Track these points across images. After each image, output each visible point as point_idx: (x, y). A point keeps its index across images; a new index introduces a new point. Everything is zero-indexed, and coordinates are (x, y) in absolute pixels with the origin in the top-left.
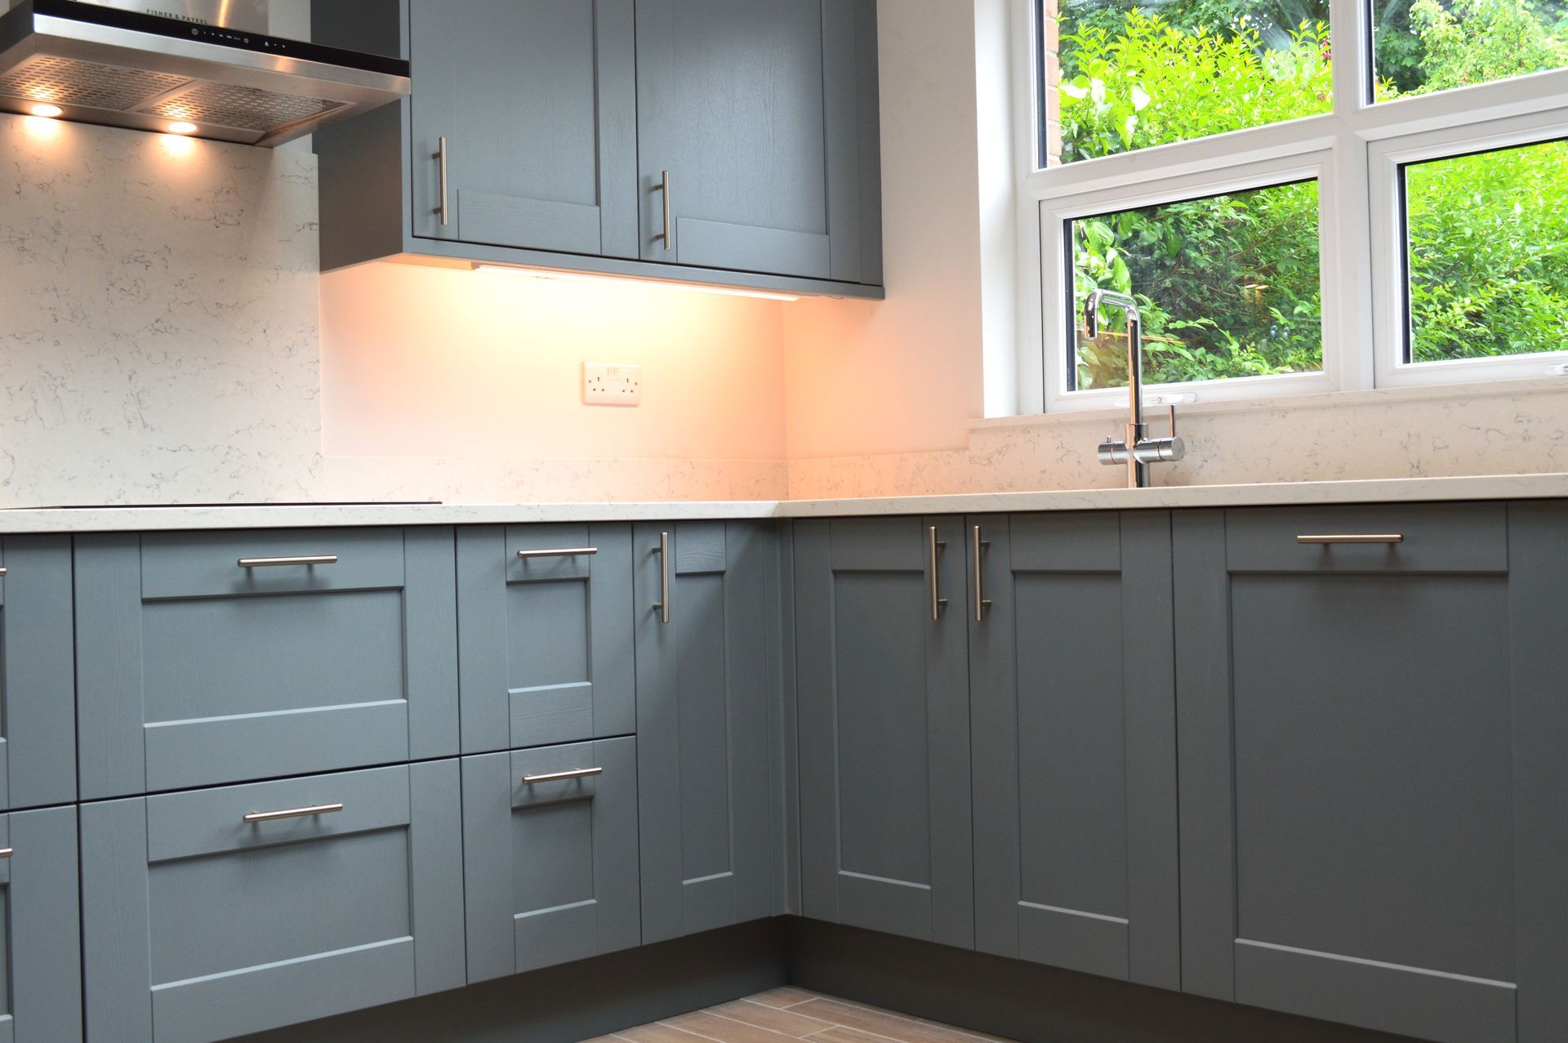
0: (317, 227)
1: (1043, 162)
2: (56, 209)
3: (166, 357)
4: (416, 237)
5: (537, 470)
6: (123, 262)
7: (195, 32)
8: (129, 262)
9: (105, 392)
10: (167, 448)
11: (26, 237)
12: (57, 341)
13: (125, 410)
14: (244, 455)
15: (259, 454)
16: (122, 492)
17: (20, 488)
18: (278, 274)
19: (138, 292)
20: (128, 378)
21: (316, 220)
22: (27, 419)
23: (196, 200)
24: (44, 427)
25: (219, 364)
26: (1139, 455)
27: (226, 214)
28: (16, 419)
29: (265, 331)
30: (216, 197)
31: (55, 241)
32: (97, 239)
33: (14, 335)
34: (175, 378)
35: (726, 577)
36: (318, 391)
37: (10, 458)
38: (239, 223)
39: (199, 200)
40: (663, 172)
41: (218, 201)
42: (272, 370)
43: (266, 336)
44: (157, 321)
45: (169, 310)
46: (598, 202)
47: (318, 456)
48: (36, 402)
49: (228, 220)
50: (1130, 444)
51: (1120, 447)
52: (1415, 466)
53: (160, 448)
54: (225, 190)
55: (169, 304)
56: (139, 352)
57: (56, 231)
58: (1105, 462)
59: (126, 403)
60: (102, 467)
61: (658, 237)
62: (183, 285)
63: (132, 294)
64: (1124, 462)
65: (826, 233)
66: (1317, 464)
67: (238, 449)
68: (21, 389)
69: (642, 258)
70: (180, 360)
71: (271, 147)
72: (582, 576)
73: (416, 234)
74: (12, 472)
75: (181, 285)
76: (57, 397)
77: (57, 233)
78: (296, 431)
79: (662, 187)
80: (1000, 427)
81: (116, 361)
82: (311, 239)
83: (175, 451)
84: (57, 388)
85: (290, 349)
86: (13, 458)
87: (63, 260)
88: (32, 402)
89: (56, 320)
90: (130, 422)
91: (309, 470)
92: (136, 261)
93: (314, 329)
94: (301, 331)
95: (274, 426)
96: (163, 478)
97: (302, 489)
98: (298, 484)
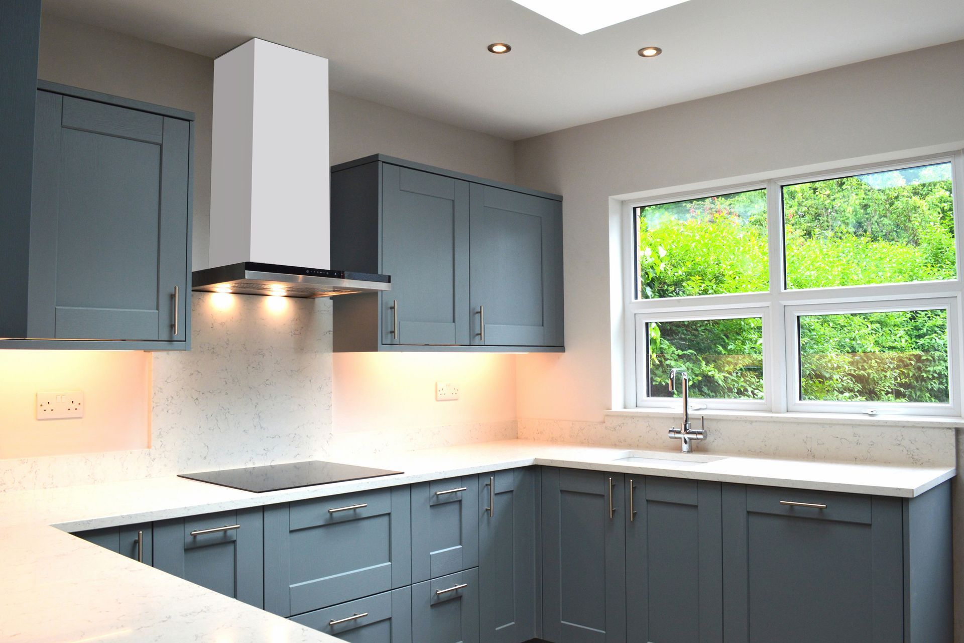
0: (332, 332)
1: (636, 297)
2: (227, 334)
3: (270, 396)
4: (384, 344)
5: (418, 433)
6: (254, 355)
7: (308, 271)
8: (256, 355)
9: (246, 414)
10: (270, 437)
12: (226, 393)
13: (253, 421)
14: (301, 437)
15: (307, 436)
16: (251, 458)
17: (210, 460)
18: (316, 355)
19: (260, 368)
20: (255, 407)
21: (332, 330)
22: (214, 429)
24: (221, 432)
25: (292, 397)
26: (687, 436)
27: (296, 330)
28: (209, 429)
29: (310, 381)
30: (292, 322)
31: (227, 348)
32: (243, 346)
33: (210, 392)
34: (274, 405)
35: (514, 493)
36: (331, 405)
37: (206, 447)
38: (301, 333)
39: (285, 324)
40: (481, 307)
41: (292, 324)
42: (313, 398)
43: (311, 383)
44: (267, 380)
45: (272, 375)
46: (454, 321)
47: (331, 435)
48: (218, 421)
49: (296, 332)
50: (683, 431)
51: (679, 432)
52: (810, 450)
53: (267, 437)
54: (295, 319)
55: (272, 372)
56: (259, 395)
57: (227, 343)
58: (671, 438)
59: (254, 418)
61: (477, 334)
63: (257, 369)
64: (680, 438)
65: (543, 325)
66: (766, 445)
67: (299, 435)
68: (212, 416)
69: (471, 344)
70: (276, 397)
71: (314, 299)
72: (459, 499)
74: (207, 453)
75: (277, 363)
76: (226, 418)
78: (322, 424)
79: (480, 312)
80: (619, 415)
81: (250, 400)
82: (330, 338)
83: (273, 438)
84: (226, 414)
85: (320, 388)
86: (208, 447)
87: (230, 356)
88: (216, 421)
89: (226, 383)
90: (255, 426)
91: (327, 441)
92: (259, 354)
93: (330, 378)
94: (325, 380)
95: (313, 423)
96: (268, 451)
97: (324, 450)
98: (322, 448)
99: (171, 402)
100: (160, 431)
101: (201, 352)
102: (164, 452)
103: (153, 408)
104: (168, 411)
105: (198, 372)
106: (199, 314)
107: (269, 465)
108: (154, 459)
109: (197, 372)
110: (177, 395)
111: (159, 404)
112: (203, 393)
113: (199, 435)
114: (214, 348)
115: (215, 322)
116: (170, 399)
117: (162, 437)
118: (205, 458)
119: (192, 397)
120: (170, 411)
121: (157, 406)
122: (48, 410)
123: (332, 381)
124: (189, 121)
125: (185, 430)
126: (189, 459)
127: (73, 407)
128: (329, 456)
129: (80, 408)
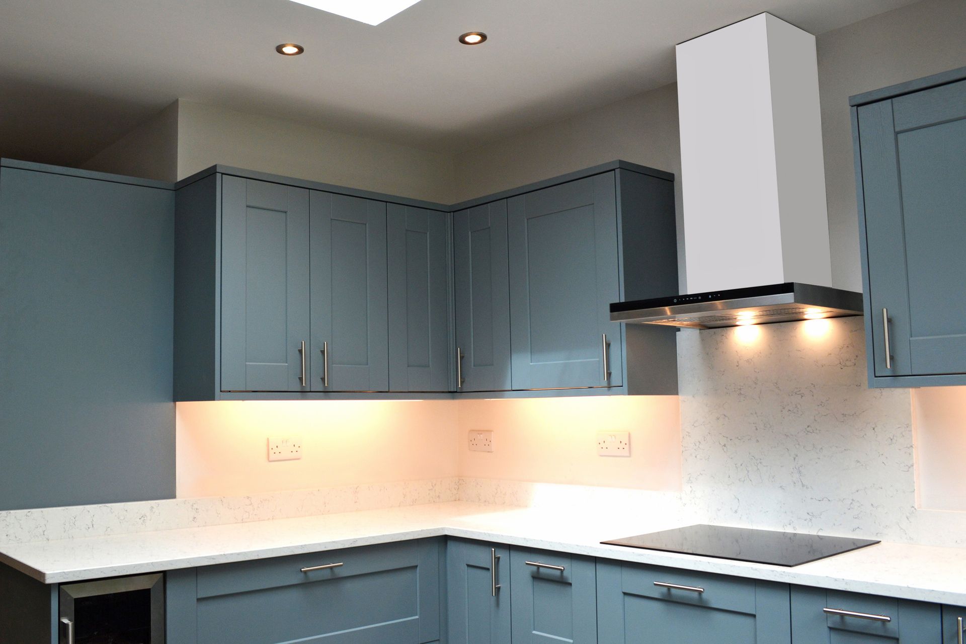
2: (755, 372)
3: (814, 447)
4: (877, 377)
6: (789, 396)
8: (792, 395)
9: (782, 467)
10: (815, 499)
11: (742, 387)
12: (757, 440)
13: (792, 476)
14: (862, 505)
15: (872, 505)
17: (742, 515)
18: (882, 393)
19: (798, 411)
20: (793, 459)
22: (745, 480)
24: (752, 484)
25: (845, 450)
27: (847, 360)
28: (739, 480)
29: (874, 429)
30: (840, 351)
31: (755, 388)
32: (775, 385)
33: (738, 438)
34: (819, 459)
36: (912, 466)
38: (855, 364)
39: (830, 354)
41: (842, 353)
42: (879, 453)
43: (875, 432)
44: (808, 426)
45: (815, 420)
47: (913, 509)
48: (748, 472)
49: (848, 363)
54: (845, 346)
55: (815, 416)
56: (799, 444)
57: (755, 383)
59: (792, 473)
60: (781, 507)
62: (823, 404)
63: (794, 413)
67: (858, 501)
68: (741, 465)
70: (822, 448)
73: (876, 375)
74: (738, 507)
75: (821, 405)
76: (758, 469)
77: (756, 384)
78: (897, 491)
81: (787, 450)
83: (820, 501)
84: (758, 464)
85: (891, 440)
86: (738, 500)
87: (759, 397)
88: (746, 472)
89: (757, 429)
90: (795, 483)
91: (907, 517)
92: (796, 394)
93: (908, 426)
94: (899, 428)
95: (881, 488)
96: (813, 516)
97: (902, 529)
98: (899, 525)
99: (699, 447)
100: (689, 476)
101: (727, 393)
102: (693, 498)
103: (682, 452)
105: (725, 416)
106: (723, 352)
107: (815, 534)
108: (685, 505)
109: (723, 416)
110: (705, 440)
111: (687, 449)
112: (731, 440)
113: (728, 485)
114: (740, 389)
115: (740, 360)
116: (698, 444)
117: (692, 482)
118: (736, 512)
119: (720, 444)
120: (698, 456)
121: (686, 450)
122: (604, 448)
123: (913, 430)
124: (614, 170)
125: (714, 478)
126: (719, 510)
127: (621, 446)
128: (911, 539)
129: (627, 447)
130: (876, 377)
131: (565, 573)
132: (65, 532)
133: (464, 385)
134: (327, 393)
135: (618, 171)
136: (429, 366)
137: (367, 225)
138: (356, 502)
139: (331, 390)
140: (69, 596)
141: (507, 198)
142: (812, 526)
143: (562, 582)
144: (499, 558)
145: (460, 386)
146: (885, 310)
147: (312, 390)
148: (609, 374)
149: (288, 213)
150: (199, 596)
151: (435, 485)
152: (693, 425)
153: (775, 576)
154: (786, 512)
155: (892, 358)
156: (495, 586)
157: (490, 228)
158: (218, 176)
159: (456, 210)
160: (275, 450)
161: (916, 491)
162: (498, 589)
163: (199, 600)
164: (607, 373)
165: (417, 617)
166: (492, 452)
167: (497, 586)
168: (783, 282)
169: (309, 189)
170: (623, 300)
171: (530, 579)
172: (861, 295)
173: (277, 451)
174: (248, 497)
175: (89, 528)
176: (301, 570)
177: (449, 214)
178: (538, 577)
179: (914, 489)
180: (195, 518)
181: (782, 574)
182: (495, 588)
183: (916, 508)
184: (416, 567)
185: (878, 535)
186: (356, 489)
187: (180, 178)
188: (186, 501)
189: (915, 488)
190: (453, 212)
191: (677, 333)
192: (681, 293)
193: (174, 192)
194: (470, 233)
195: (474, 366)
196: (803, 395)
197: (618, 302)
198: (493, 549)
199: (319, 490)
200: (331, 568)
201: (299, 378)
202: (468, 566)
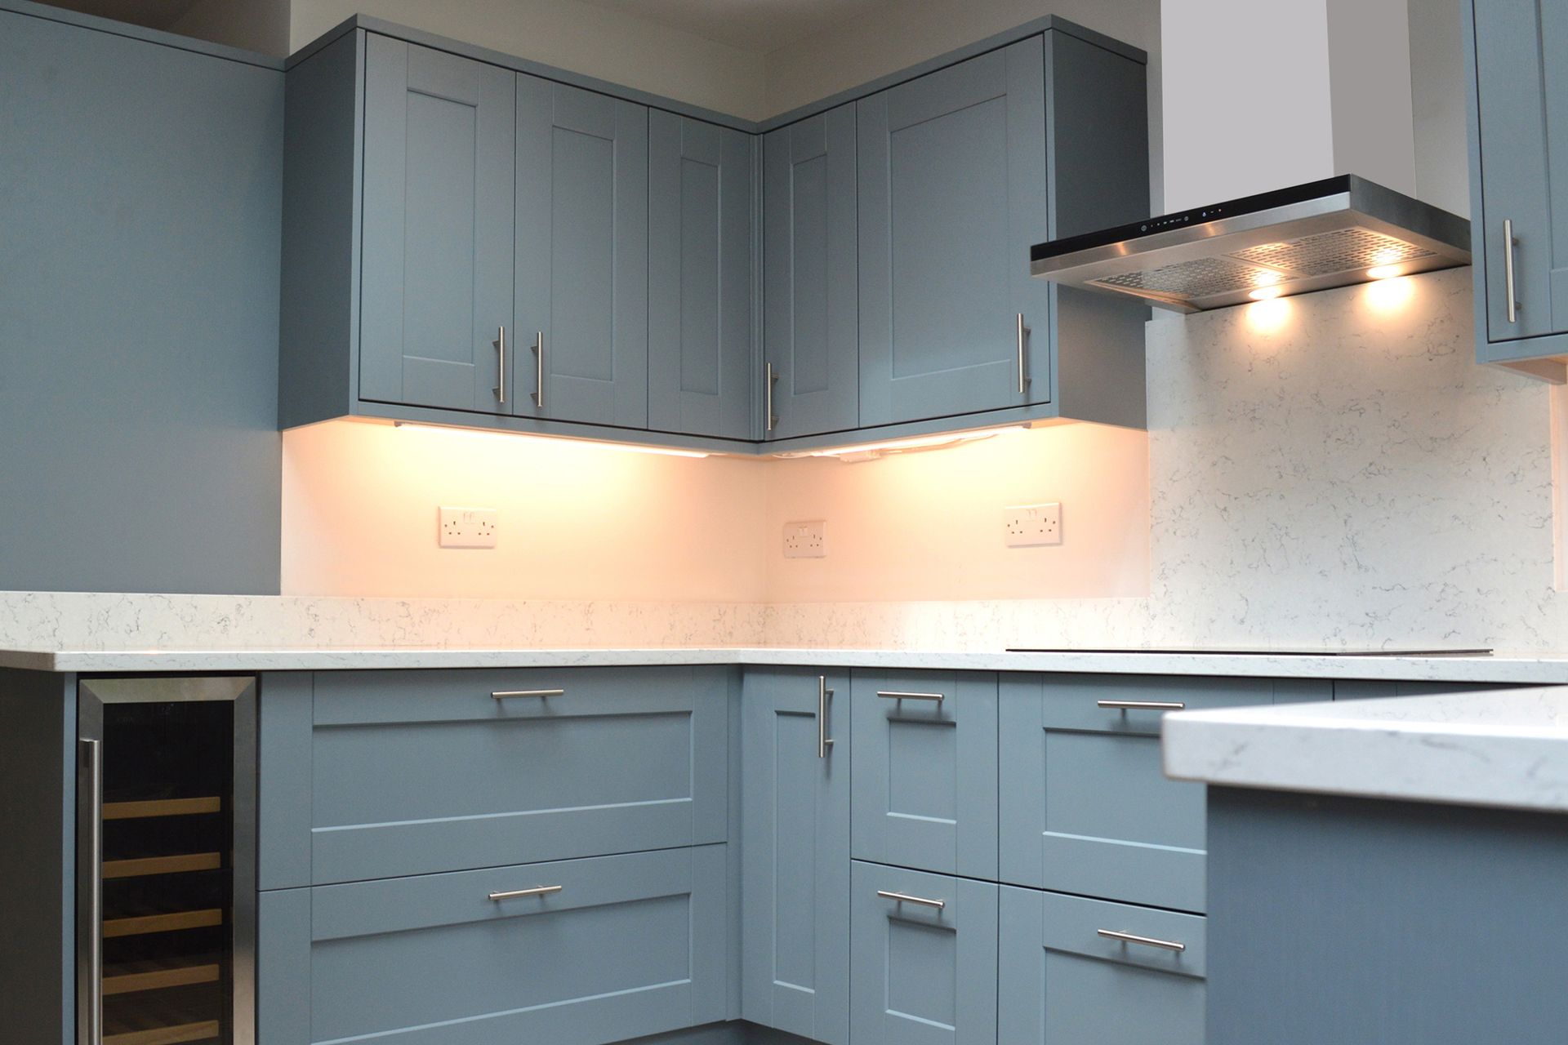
2: (1280, 378)
3: (1380, 498)
4: (1492, 343)
6: (1339, 414)
8: (1344, 413)
9: (1323, 537)
10: (1380, 588)
11: (1257, 407)
12: (1282, 495)
13: (1341, 553)
14: (1461, 592)
15: (1479, 590)
16: (1338, 630)
17: (1252, 627)
18: (1500, 395)
19: (1353, 439)
20: (1343, 522)
22: (1258, 566)
23: (1409, 337)
24: (1272, 572)
25: (1434, 499)
27: (1440, 345)
28: (1249, 567)
29: (1484, 459)
30: (1429, 329)
31: (1280, 406)
32: (1315, 397)
33: (1248, 494)
34: (1388, 518)
36: (1551, 517)
37: (1244, 601)
38: (1454, 351)
39: (1412, 337)
41: (1431, 333)
42: (1493, 500)
43: (1487, 463)
44: (1371, 464)
45: (1383, 452)
47: (1550, 591)
48: (1265, 551)
49: (1442, 350)
53: (1374, 588)
54: (1438, 321)
55: (1382, 446)
56: (1353, 496)
59: (1341, 546)
60: (1320, 607)
62: (1397, 424)
63: (1347, 443)
67: (1454, 586)
68: (1253, 541)
70: (1393, 500)
73: (1491, 339)
74: (1246, 612)
75: (1394, 425)
76: (1282, 545)
77: (1281, 398)
78: (1523, 563)
81: (1332, 508)
83: (1388, 590)
84: (1281, 537)
85: (1515, 475)
86: (1247, 600)
87: (1287, 422)
88: (1262, 551)
89: (1281, 477)
90: (1345, 564)
91: (1539, 607)
92: (1350, 409)
93: (1544, 449)
94: (1528, 453)
95: (1495, 560)
96: (1376, 618)
97: (1530, 628)
98: (1524, 622)
99: (1180, 516)
100: (1163, 567)
101: (1231, 419)
102: (1169, 604)
103: (1152, 527)
104: (1175, 533)
105: (1226, 458)
106: (1225, 349)
108: (1154, 616)
109: (1223, 459)
110: (1190, 504)
111: (1160, 521)
112: (1236, 498)
113: (1230, 577)
114: (1254, 410)
115: (1255, 359)
116: (1178, 511)
117: (1167, 577)
118: (1242, 622)
119: (1217, 507)
120: (1178, 533)
121: (1157, 523)
122: (1017, 532)
123: (1552, 455)
124: (1042, 32)
125: (1205, 566)
126: (1213, 622)
127: (1046, 526)
128: (1545, 643)
129: (1055, 528)
130: (1489, 342)
131: (945, 706)
132: (90, 633)
133: (778, 428)
134: (541, 421)
135: (1049, 34)
136: (717, 394)
137: (614, 142)
138: (588, 629)
139: (548, 417)
140: (95, 698)
141: (856, 100)
142: (1374, 634)
143: (941, 723)
144: (831, 694)
145: (769, 429)
146: (1508, 223)
147: (514, 414)
148: (1028, 383)
149: (478, 108)
150: (317, 723)
151: (725, 612)
152: (1171, 479)
153: (1309, 667)
154: (1328, 616)
155: (1518, 307)
156: (824, 739)
157: (825, 155)
158: (360, 33)
159: (767, 131)
160: (451, 527)
161: (1554, 562)
162: (829, 746)
163: (316, 728)
164: (1024, 380)
165: (689, 799)
166: (822, 557)
167: (827, 741)
168: (1331, 176)
169: (516, 71)
170: (1053, 238)
171: (886, 723)
172: (1467, 223)
173: (455, 530)
174: (404, 604)
175: (131, 631)
176: (492, 695)
177: (756, 137)
178: (897, 720)
179: (1553, 558)
180: (312, 630)
181: (1320, 664)
182: (825, 744)
183: (1555, 590)
184: (689, 713)
185: (1488, 641)
186: (590, 606)
187: (292, 51)
188: (297, 599)
189: (1555, 556)
190: (764, 133)
191: (1146, 323)
192: (1154, 214)
193: (284, 74)
194: (791, 166)
195: (795, 394)
196: (1362, 411)
197: (1046, 241)
198: (822, 677)
199: (525, 603)
200: (544, 697)
201: (494, 390)
202: (779, 713)
